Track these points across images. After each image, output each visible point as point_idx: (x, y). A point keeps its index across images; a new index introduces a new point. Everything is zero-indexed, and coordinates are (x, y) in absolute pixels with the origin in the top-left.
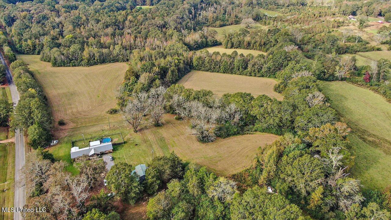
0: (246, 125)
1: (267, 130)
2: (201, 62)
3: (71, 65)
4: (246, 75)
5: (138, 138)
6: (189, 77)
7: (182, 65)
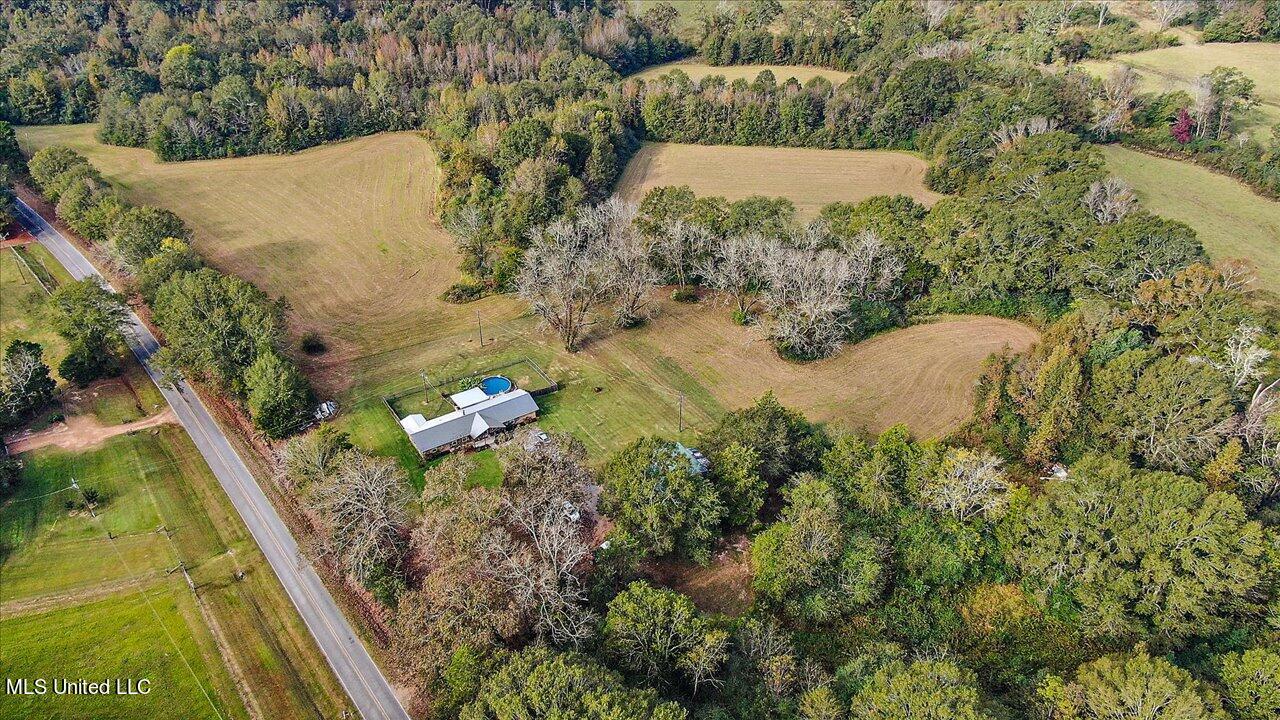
0: (906, 297)
2: (670, 113)
3: (230, 152)
4: (821, 146)
6: (646, 167)
7: (618, 129)
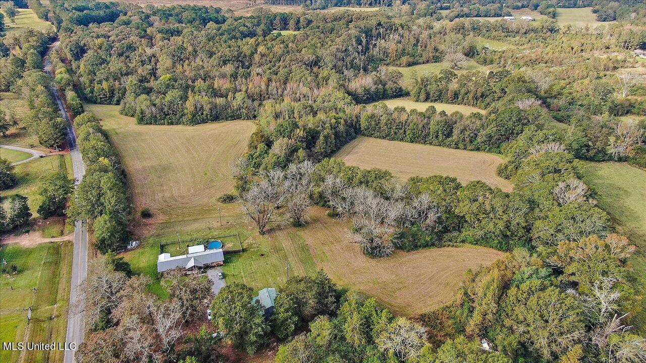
0: (446, 230)
1: (483, 241)
2: (373, 123)
3: (166, 122)
4: (449, 146)
5: (264, 243)
6: (353, 148)
7: (342, 128)
